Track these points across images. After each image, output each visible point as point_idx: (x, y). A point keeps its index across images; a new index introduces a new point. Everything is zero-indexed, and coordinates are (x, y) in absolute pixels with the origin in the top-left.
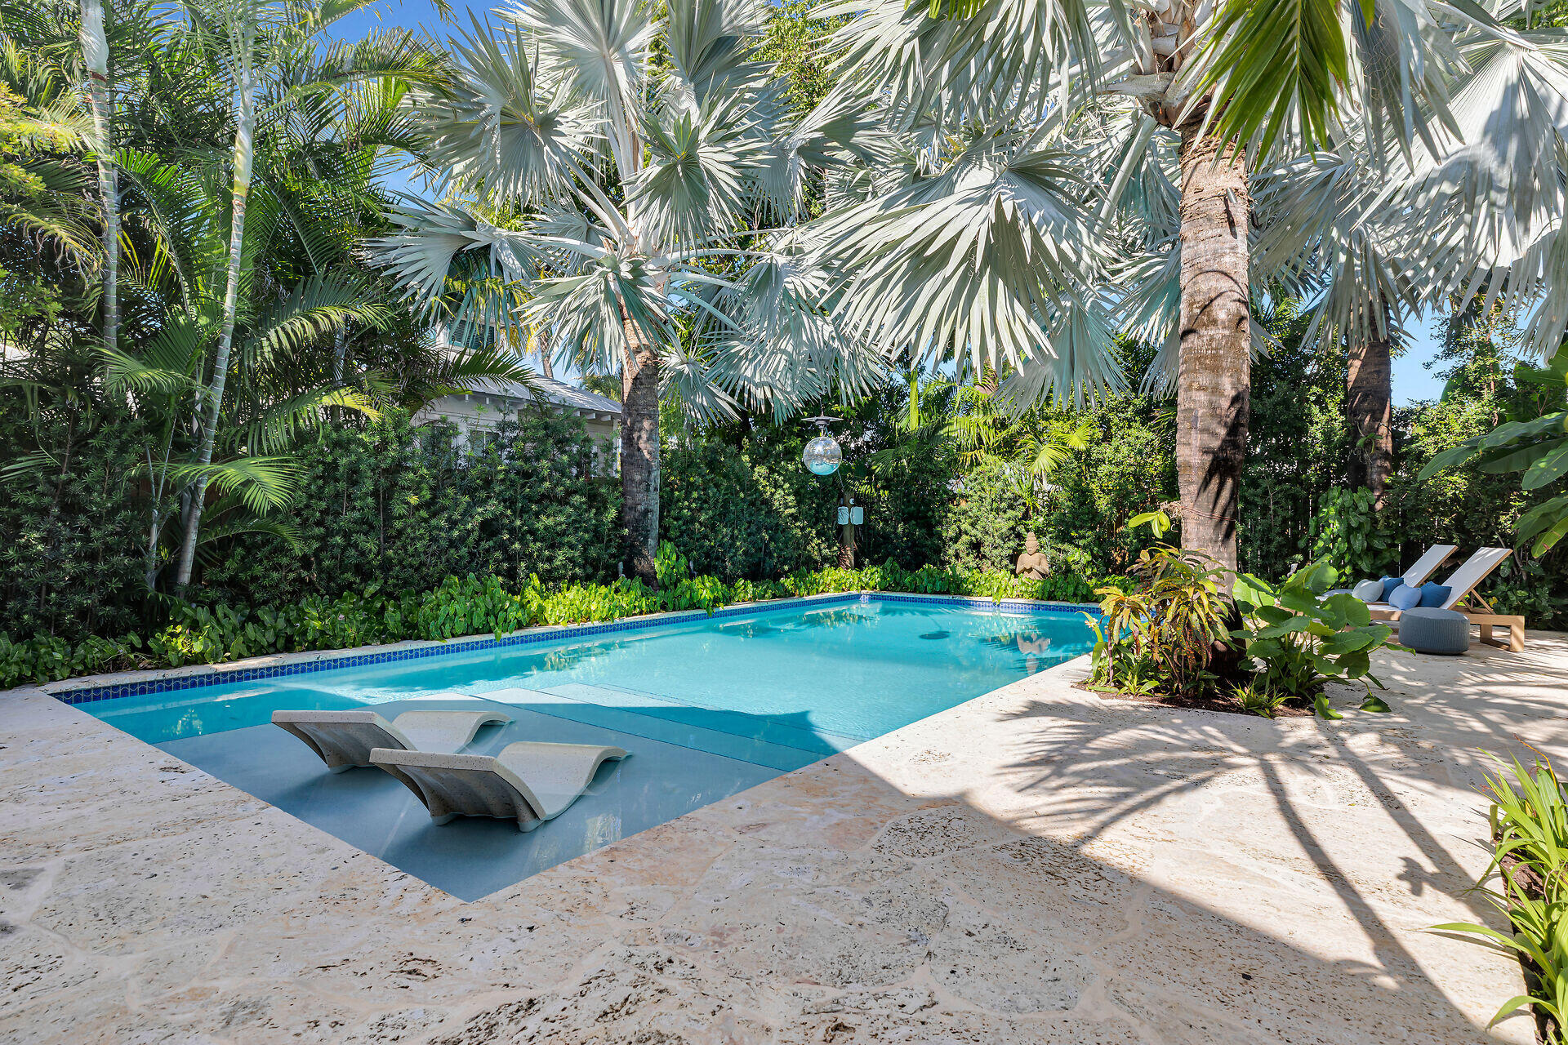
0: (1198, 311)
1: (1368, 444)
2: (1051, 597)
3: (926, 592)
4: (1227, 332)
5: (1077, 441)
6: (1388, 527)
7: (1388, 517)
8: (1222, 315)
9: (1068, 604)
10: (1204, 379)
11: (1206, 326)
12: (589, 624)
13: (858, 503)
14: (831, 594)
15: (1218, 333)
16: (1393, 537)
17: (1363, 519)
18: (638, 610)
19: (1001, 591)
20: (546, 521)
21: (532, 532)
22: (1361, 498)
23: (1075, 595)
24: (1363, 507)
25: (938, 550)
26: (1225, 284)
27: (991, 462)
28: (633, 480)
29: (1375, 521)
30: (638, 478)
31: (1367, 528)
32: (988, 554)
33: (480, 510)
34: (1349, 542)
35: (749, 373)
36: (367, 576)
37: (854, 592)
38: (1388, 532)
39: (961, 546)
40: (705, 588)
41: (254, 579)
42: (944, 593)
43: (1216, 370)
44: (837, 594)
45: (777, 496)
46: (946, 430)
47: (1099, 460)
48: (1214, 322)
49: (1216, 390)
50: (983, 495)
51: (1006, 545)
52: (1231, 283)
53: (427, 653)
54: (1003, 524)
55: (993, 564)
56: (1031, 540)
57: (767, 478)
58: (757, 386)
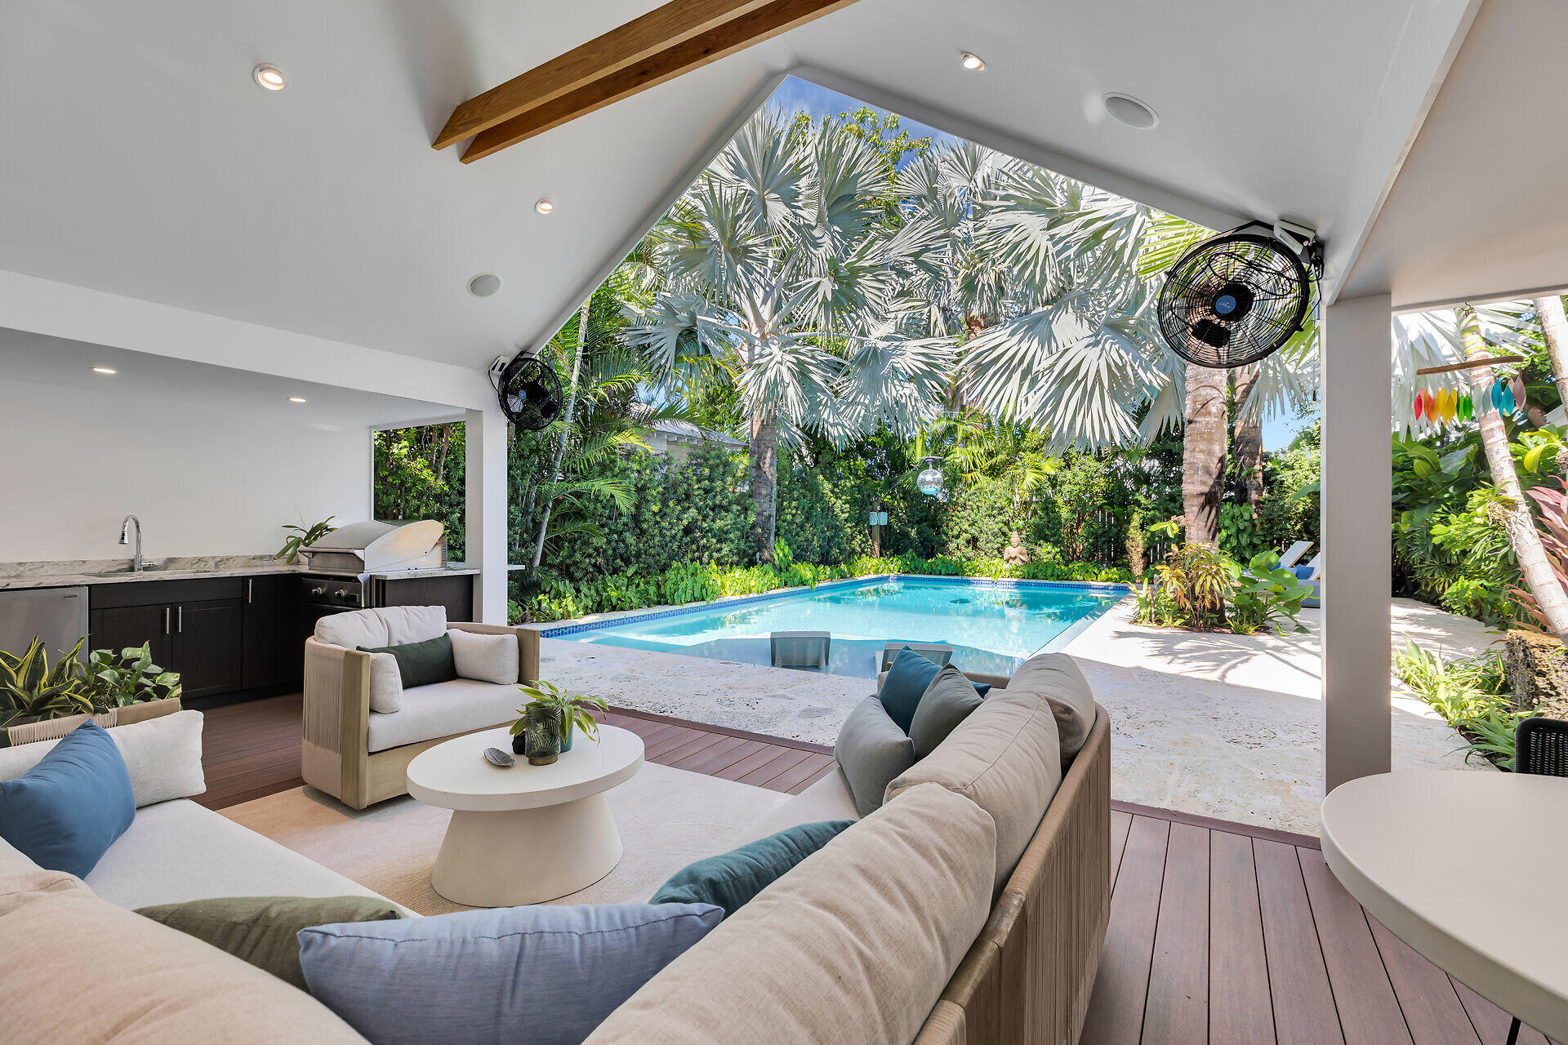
0: (1200, 406)
1: (1249, 475)
2: (1035, 577)
3: (940, 574)
4: (1216, 420)
5: (1049, 468)
6: (1262, 529)
7: (1262, 523)
8: (1214, 410)
9: (1047, 582)
10: (1202, 446)
11: (1204, 415)
12: (751, 596)
13: (883, 509)
14: (872, 576)
15: (1212, 420)
16: (1265, 536)
17: (1247, 524)
18: (774, 586)
19: (998, 573)
20: (719, 524)
21: (710, 530)
22: (1246, 510)
23: (1052, 575)
24: (1246, 516)
25: (944, 544)
26: (1215, 393)
27: (984, 481)
28: (760, 494)
29: (1254, 526)
30: (764, 492)
31: (1249, 530)
32: (983, 547)
33: (686, 516)
34: (1238, 539)
35: (825, 416)
36: (628, 562)
37: (885, 575)
38: (1261, 533)
39: (961, 541)
40: (805, 571)
41: (575, 563)
42: (954, 575)
43: (1210, 441)
44: (876, 576)
45: (837, 505)
46: (951, 456)
47: (1063, 482)
48: (1209, 413)
49: (1210, 453)
50: (979, 504)
51: (996, 541)
52: (1217, 392)
53: (673, 614)
54: (994, 526)
55: (986, 554)
56: (1015, 537)
57: (832, 492)
58: (832, 425)
